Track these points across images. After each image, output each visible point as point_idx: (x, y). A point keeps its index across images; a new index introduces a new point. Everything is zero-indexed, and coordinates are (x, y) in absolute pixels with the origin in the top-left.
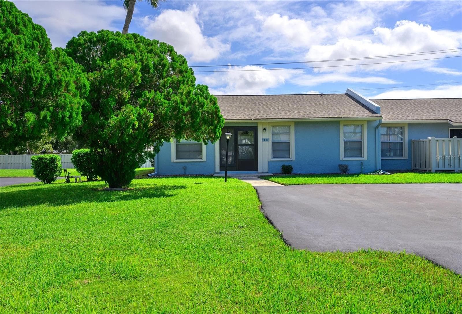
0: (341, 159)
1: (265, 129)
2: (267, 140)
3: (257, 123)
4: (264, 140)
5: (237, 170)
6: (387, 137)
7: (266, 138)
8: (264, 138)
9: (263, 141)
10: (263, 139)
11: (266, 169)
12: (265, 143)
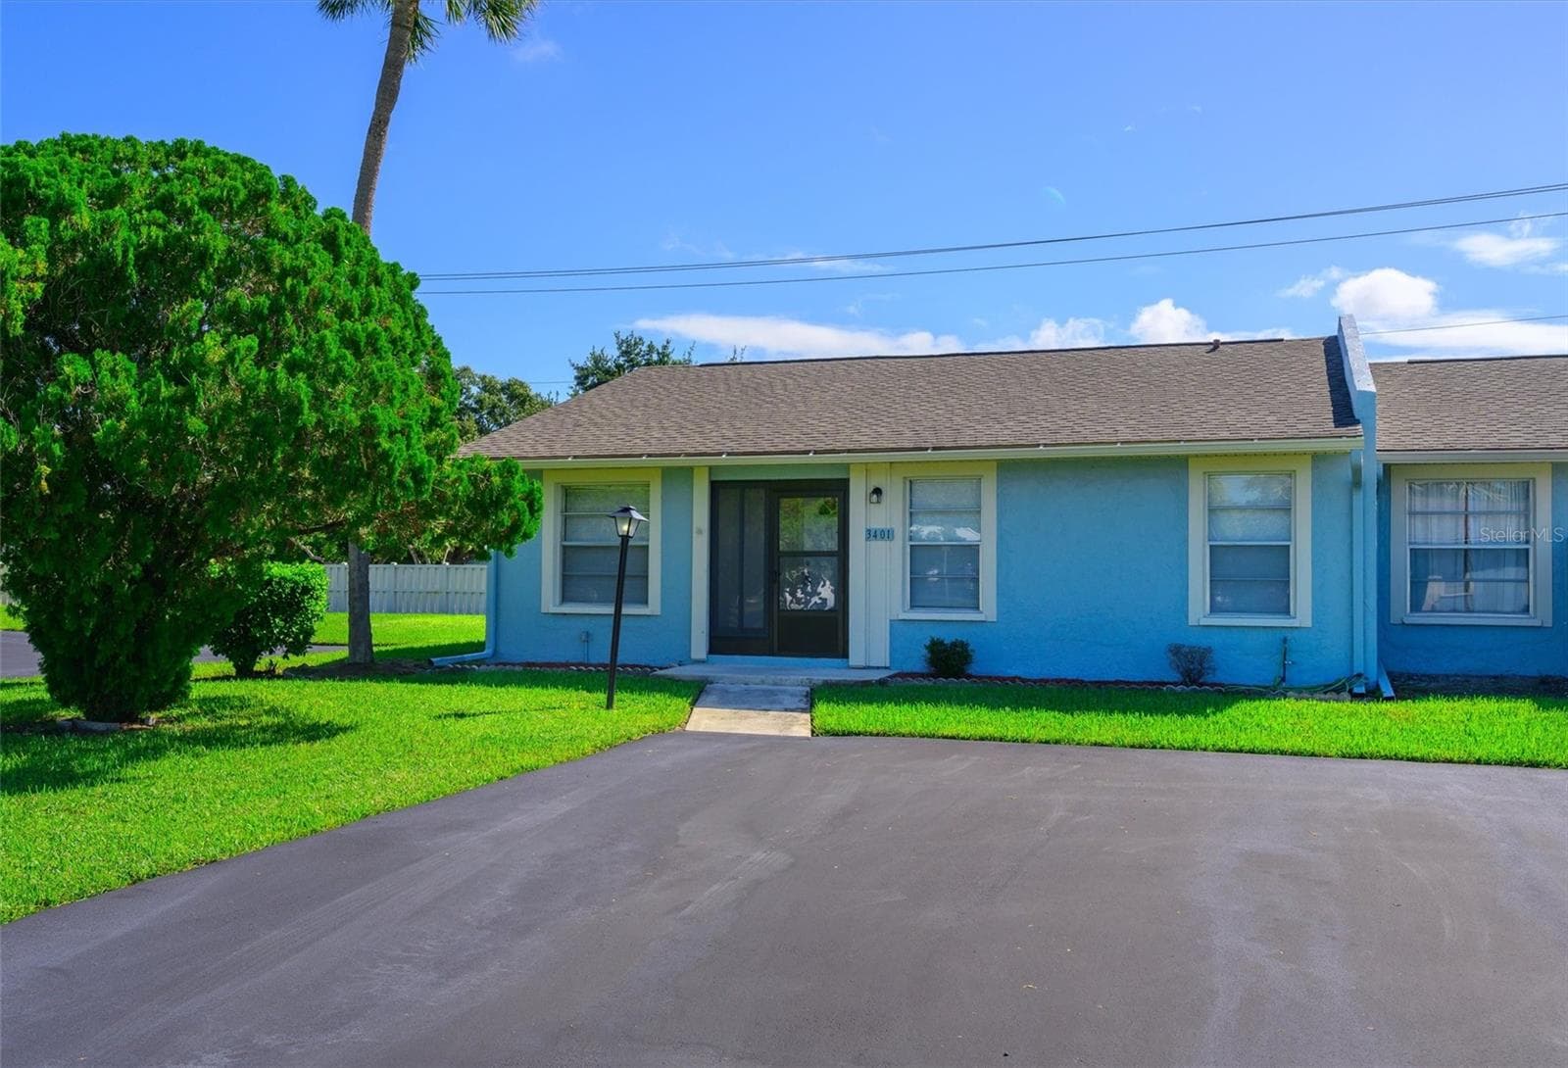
0: (1192, 621)
1: (878, 491)
2: (886, 535)
3: (846, 467)
4: (872, 535)
5: (772, 654)
6: (1457, 526)
7: (883, 527)
8: (875, 525)
9: (867, 539)
10: (869, 531)
11: (881, 656)
12: (879, 545)
